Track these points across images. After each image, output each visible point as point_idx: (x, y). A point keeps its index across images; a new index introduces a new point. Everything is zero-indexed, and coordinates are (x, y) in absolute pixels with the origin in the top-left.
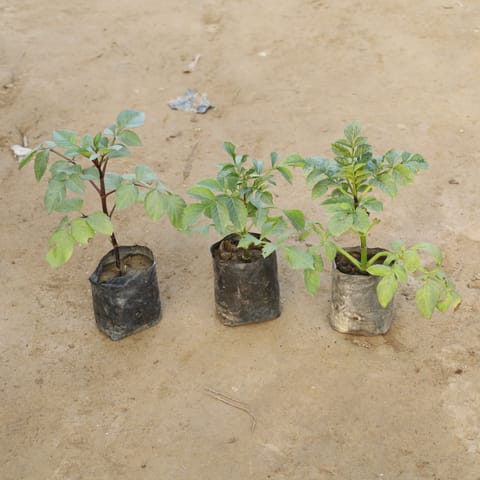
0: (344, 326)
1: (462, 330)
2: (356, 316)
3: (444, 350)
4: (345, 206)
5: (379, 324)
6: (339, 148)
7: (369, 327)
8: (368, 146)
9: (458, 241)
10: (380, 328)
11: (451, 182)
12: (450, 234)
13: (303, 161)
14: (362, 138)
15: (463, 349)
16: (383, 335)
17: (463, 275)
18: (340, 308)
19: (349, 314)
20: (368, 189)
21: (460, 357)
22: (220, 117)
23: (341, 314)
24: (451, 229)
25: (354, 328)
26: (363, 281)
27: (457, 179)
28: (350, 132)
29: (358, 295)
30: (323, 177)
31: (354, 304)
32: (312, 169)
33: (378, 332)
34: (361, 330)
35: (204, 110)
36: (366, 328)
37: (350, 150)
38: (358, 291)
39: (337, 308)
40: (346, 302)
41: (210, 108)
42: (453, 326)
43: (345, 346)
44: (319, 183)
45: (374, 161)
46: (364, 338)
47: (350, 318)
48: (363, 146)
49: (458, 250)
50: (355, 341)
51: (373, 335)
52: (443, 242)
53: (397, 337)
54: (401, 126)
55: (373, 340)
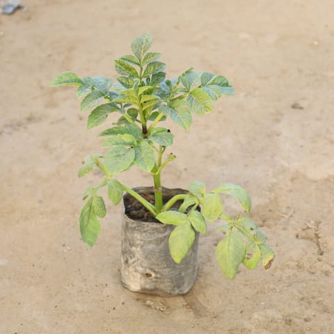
0: (136, 283)
1: (280, 292)
2: (148, 271)
3: (256, 316)
4: (127, 138)
5: (178, 282)
6: (123, 66)
7: (166, 286)
8: (160, 64)
9: (292, 180)
10: (179, 287)
11: (294, 107)
12: (284, 171)
13: (80, 81)
14: (153, 55)
15: (278, 316)
16: (183, 295)
17: (293, 222)
18: (131, 261)
19: (140, 269)
20: (159, 117)
21: (275, 325)
22: (29, 19)
23: (131, 269)
24: (286, 165)
25: (148, 286)
26: (156, 229)
27: (302, 104)
28: (139, 46)
29: (151, 247)
30: (103, 101)
31: (146, 257)
32: (89, 91)
33: (177, 292)
34: (156, 289)
35: (11, 10)
36: (162, 286)
37: (137, 69)
38: (150, 242)
39: (126, 262)
40: (137, 255)
41: (19, 8)
42: (272, 286)
43: (134, 308)
44: (98, 108)
45: (168, 83)
46: (158, 299)
47: (143, 274)
48: (154, 64)
49: (291, 191)
50: (148, 302)
51: (170, 295)
52: (274, 180)
53: (201, 298)
54: (244, 36)
55: (170, 301)
